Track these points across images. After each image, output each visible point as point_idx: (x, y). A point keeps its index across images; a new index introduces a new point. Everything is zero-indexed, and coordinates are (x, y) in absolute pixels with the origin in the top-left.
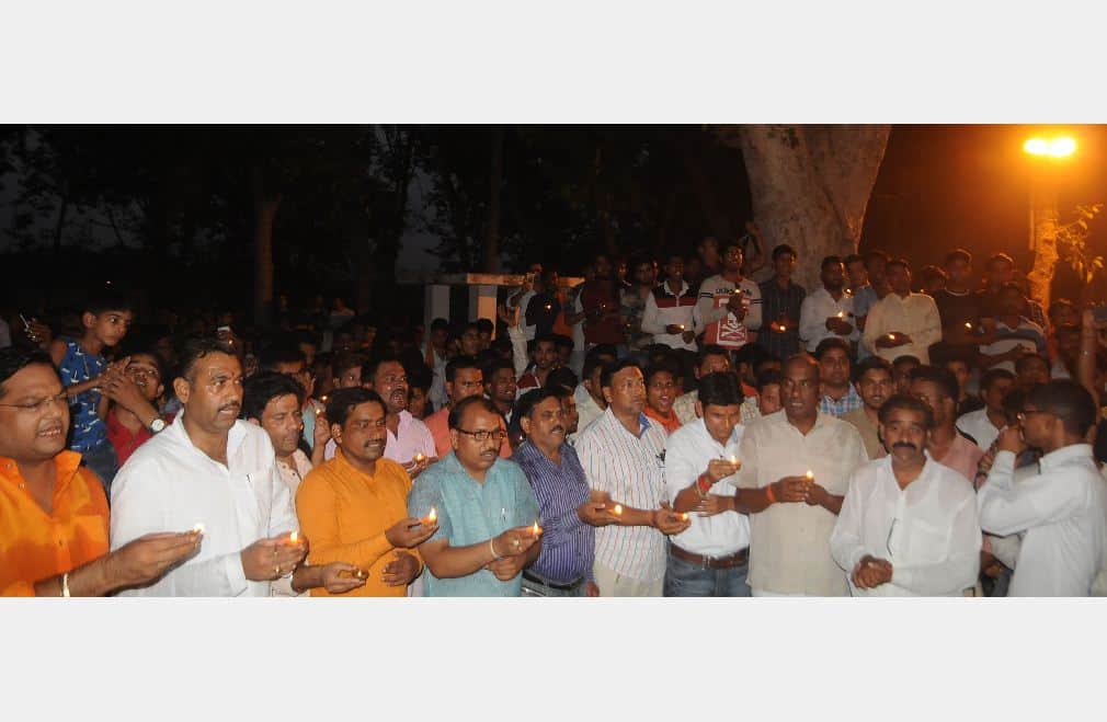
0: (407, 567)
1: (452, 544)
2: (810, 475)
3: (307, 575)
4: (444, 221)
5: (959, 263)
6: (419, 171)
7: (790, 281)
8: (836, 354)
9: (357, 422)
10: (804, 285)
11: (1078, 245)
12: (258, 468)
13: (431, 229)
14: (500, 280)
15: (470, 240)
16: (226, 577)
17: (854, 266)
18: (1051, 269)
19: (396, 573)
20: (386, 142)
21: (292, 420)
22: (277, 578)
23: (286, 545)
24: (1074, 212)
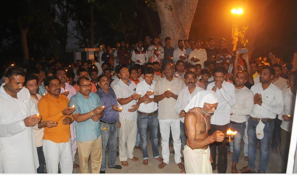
0: (68, 120)
1: (81, 114)
2: (169, 90)
3: (42, 124)
4: (79, 35)
5: (212, 40)
6: (71, 20)
7: (170, 46)
8: (181, 64)
9: (52, 84)
10: (174, 47)
11: (243, 37)
12: (26, 99)
13: (76, 37)
14: (94, 50)
15: (87, 40)
16: (20, 126)
17: (187, 42)
18: (236, 43)
19: (66, 122)
20: (60, 12)
21: (35, 86)
22: (34, 126)
23: (36, 117)
24: (242, 28)
